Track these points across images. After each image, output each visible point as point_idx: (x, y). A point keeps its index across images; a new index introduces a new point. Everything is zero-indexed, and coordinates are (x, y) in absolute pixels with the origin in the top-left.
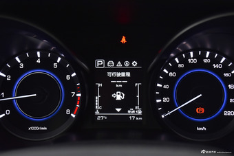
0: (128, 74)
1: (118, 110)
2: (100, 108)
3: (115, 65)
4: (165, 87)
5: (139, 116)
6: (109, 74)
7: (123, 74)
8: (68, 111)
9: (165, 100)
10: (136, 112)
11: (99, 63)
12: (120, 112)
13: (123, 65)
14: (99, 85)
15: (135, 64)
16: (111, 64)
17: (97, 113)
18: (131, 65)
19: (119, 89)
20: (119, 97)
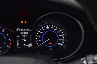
0: (27, 33)
1: (24, 44)
2: (18, 44)
3: (23, 30)
4: (39, 36)
5: (31, 46)
6: (21, 33)
7: (26, 33)
8: (8, 46)
9: (39, 41)
10: (30, 45)
11: (18, 30)
12: (25, 45)
13: (26, 30)
14: (18, 37)
15: (29, 29)
16: (22, 30)
17: (18, 46)
18: (28, 30)
19: (25, 38)
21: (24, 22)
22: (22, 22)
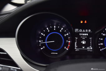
0: (87, 34)
1: (83, 47)
2: (77, 46)
3: (82, 31)
4: (101, 39)
5: (91, 50)
6: (80, 34)
7: (85, 34)
8: (65, 48)
9: (101, 44)
10: (90, 48)
11: (76, 30)
13: (85, 31)
14: (76, 38)
15: (90, 31)
16: (81, 31)
17: (76, 48)
18: (88, 31)
19: (84, 40)
20: (84, 43)
21: (84, 22)
22: (81, 22)
